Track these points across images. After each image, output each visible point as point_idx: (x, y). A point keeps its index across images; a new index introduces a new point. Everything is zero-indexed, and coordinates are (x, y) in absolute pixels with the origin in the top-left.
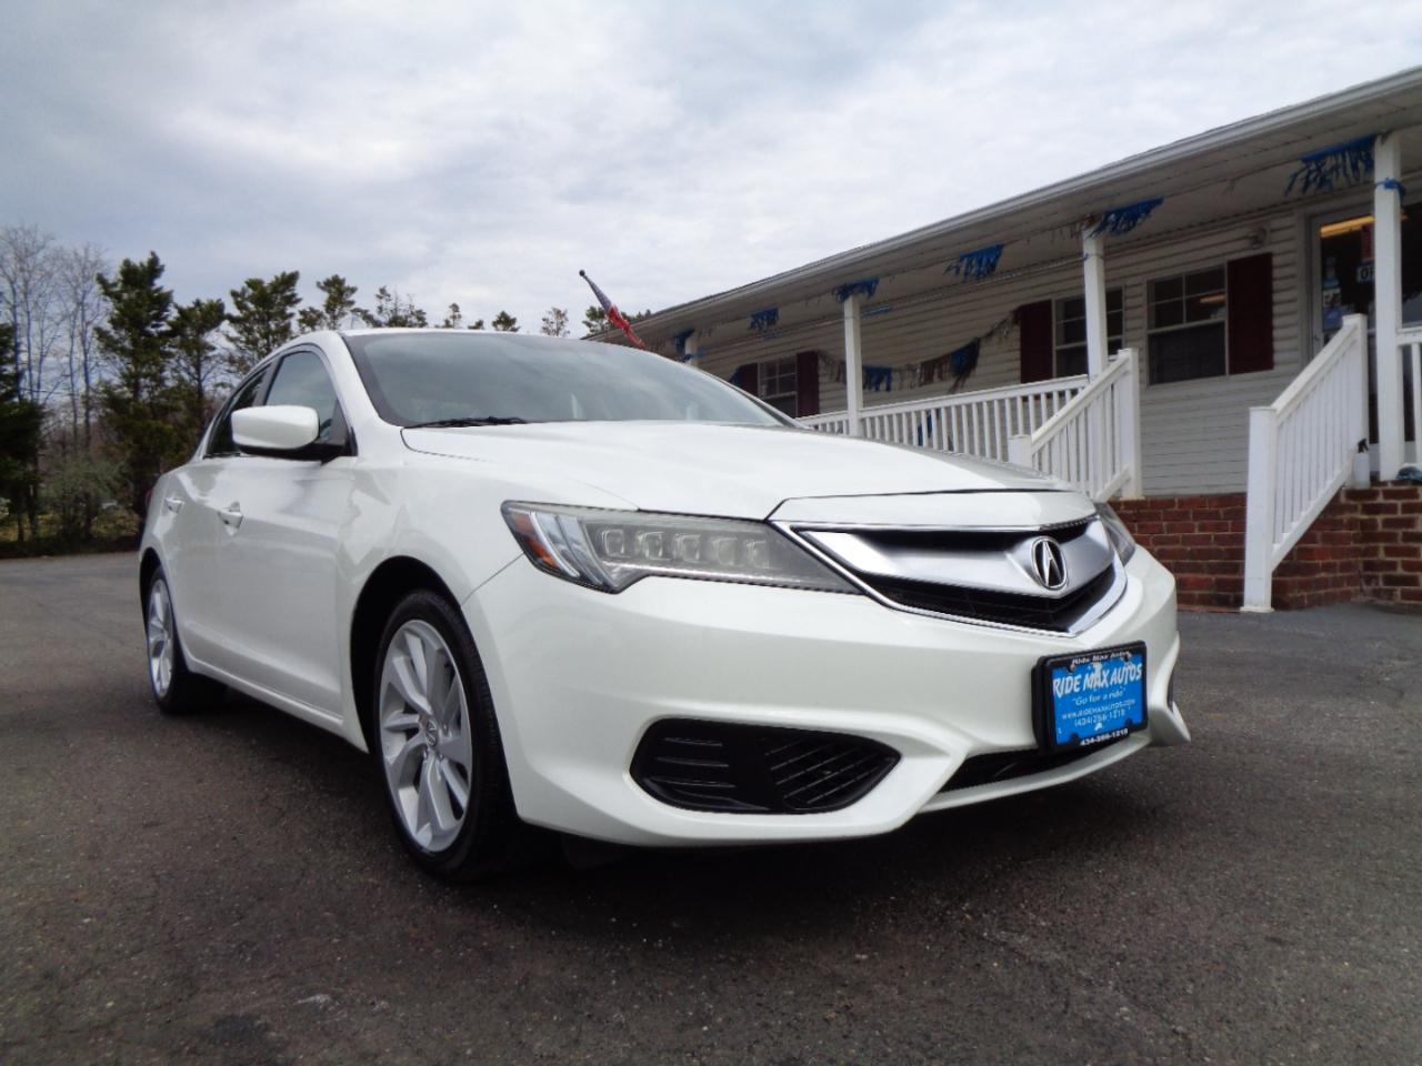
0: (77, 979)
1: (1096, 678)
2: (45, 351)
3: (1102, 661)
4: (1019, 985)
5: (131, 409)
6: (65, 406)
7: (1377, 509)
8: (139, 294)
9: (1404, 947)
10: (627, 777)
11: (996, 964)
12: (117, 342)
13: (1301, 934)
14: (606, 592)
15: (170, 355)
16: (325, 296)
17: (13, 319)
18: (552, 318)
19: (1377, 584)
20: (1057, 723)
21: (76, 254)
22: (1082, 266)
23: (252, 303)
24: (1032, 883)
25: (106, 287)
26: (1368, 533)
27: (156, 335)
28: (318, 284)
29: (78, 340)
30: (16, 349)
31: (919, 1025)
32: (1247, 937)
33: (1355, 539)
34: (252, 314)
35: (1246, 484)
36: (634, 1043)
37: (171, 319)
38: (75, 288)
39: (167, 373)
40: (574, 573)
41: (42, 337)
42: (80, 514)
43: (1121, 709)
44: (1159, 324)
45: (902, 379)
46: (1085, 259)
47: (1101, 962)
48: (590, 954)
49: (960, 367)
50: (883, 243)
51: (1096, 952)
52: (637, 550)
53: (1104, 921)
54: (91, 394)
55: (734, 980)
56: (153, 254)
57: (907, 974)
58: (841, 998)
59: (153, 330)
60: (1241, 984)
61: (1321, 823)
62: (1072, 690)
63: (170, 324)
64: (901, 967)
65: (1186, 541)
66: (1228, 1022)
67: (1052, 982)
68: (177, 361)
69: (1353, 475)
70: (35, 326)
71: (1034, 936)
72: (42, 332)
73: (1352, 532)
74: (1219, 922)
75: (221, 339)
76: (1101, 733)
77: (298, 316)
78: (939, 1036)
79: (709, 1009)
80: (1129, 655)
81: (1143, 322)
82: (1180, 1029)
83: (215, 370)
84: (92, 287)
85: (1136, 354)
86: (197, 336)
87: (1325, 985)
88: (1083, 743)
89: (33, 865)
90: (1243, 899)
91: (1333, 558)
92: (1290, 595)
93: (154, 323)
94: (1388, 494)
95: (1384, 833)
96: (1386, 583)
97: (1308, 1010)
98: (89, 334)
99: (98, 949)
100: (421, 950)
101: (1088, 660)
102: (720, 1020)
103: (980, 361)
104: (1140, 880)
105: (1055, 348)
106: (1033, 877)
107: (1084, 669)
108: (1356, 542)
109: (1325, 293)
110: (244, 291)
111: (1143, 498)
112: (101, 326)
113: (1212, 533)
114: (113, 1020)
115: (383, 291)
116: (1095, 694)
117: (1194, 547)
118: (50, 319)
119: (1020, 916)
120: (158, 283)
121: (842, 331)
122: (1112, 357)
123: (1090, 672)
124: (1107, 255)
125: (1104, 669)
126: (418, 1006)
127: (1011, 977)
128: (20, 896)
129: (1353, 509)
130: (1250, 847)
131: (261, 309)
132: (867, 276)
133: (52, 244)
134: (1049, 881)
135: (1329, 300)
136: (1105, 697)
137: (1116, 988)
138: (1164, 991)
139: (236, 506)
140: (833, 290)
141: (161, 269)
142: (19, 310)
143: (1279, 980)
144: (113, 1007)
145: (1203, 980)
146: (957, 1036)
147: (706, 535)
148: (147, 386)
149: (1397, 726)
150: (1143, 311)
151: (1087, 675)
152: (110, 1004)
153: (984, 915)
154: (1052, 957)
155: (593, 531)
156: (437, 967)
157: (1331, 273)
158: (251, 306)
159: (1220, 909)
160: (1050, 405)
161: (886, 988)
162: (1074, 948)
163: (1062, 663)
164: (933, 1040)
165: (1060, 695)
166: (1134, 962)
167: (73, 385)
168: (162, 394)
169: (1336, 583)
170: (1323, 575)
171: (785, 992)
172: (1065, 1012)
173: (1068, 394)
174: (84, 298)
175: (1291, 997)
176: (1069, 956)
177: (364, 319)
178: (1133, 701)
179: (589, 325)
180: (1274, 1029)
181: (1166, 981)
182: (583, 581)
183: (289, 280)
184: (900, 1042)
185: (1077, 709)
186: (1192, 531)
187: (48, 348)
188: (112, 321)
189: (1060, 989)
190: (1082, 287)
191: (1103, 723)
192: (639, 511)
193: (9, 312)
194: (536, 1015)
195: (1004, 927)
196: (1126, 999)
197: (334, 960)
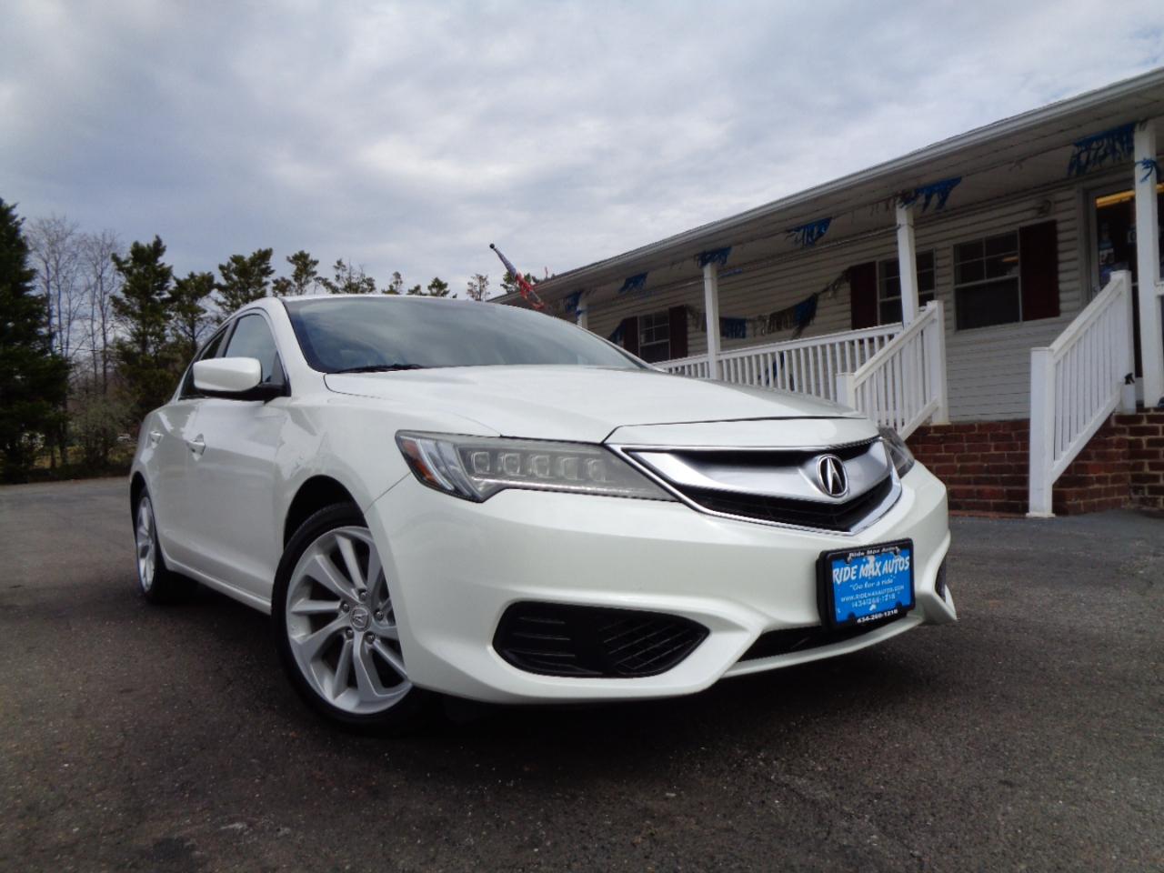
0: (52, 810)
1: (870, 568)
2: (72, 316)
3: (875, 555)
4: (793, 818)
5: (141, 362)
6: (88, 359)
7: (1143, 431)
8: (145, 270)
9: (1111, 789)
10: (490, 648)
11: (777, 802)
12: (128, 307)
13: (1028, 778)
14: (473, 501)
15: (170, 317)
16: (293, 268)
17: (46, 290)
18: (476, 282)
19: (1143, 494)
20: (836, 603)
21: (95, 238)
22: (896, 235)
23: (236, 275)
24: (818, 736)
25: (120, 265)
26: (1135, 451)
27: (159, 301)
28: (288, 258)
29: (97, 307)
30: (49, 315)
31: (708, 849)
32: (984, 781)
33: (1123, 456)
34: (235, 283)
35: (1029, 412)
36: (478, 861)
37: (171, 288)
38: (95, 266)
39: (168, 332)
40: (450, 487)
41: (70, 304)
42: (100, 445)
43: (892, 594)
44: (964, 281)
45: (755, 328)
46: (898, 228)
47: (862, 800)
48: (455, 792)
49: (800, 318)
50: (734, 217)
51: (860, 792)
52: (499, 469)
53: (870, 767)
54: (108, 349)
55: (566, 813)
56: (157, 237)
57: (705, 809)
58: (649, 827)
59: (157, 298)
60: (972, 818)
61: (1063, 689)
62: (850, 578)
63: (170, 292)
64: (702, 804)
65: (984, 458)
66: (956, 848)
67: (820, 815)
68: (176, 322)
69: (1121, 403)
70: (64, 297)
71: (811, 779)
72: (70, 300)
73: (1121, 451)
74: (963, 768)
75: (211, 304)
76: (875, 612)
77: (272, 285)
78: (722, 857)
79: (542, 835)
80: (898, 550)
81: (951, 279)
82: (917, 853)
83: (206, 329)
84: (107, 264)
85: (942, 305)
86: (192, 301)
87: (1039, 819)
88: (859, 621)
89: (31, 723)
90: (987, 750)
91: (1105, 472)
92: (1069, 503)
93: (158, 292)
94: (1152, 419)
95: (1115, 698)
96: (1150, 493)
97: (1023, 839)
98: (106, 302)
99: (72, 788)
100: (323, 788)
101: (863, 554)
102: (549, 843)
103: (818, 312)
104: (905, 734)
105: (879, 300)
106: (818, 731)
107: (859, 561)
108: (1124, 458)
109: (1101, 253)
110: (229, 265)
111: (949, 424)
112: (116, 294)
113: (1005, 452)
114: (77, 842)
115: (339, 263)
116: (870, 582)
117: (990, 464)
118: (76, 290)
119: (803, 762)
120: (161, 260)
121: (703, 290)
122: (922, 308)
123: (865, 564)
124: (917, 224)
125: (876, 561)
126: (314, 831)
127: (788, 811)
128: (18, 746)
129: (1123, 431)
130: (999, 709)
131: (242, 280)
132: (721, 244)
133: (78, 231)
134: (831, 735)
135: (1104, 258)
136: (879, 584)
137: (870, 820)
138: (909, 823)
139: (201, 437)
140: (695, 256)
141: (164, 250)
142: (52, 283)
143: (1003, 815)
144: (77, 832)
145: (942, 815)
146: (736, 857)
147: (554, 456)
148: (153, 343)
149: (1141, 610)
150: (950, 270)
151: (862, 566)
152: (76, 830)
153: (775, 762)
154: (822, 794)
155: (464, 453)
156: (333, 802)
157: (1105, 237)
158: (235, 277)
159: (965, 757)
160: (872, 348)
161: (686, 819)
162: (841, 788)
163: (841, 556)
164: (716, 861)
165: (839, 582)
166: (888, 800)
167: (94, 343)
168: (164, 350)
169: (1108, 492)
170: (1096, 486)
171: (605, 822)
172: (826, 839)
173: (886, 339)
174: (102, 273)
175: (1011, 828)
176: (837, 795)
177: (324, 285)
178: (902, 587)
179: (506, 287)
180: (993, 853)
181: (912, 815)
182: (457, 493)
183: (264, 256)
184: (690, 862)
185: (854, 593)
186: (989, 451)
187: (74, 313)
188: (125, 291)
189: (826, 821)
190: (896, 251)
191: (876, 604)
192: (502, 437)
193: (43, 285)
194: (405, 839)
195: (788, 771)
196: (877, 829)
197: (254, 796)
